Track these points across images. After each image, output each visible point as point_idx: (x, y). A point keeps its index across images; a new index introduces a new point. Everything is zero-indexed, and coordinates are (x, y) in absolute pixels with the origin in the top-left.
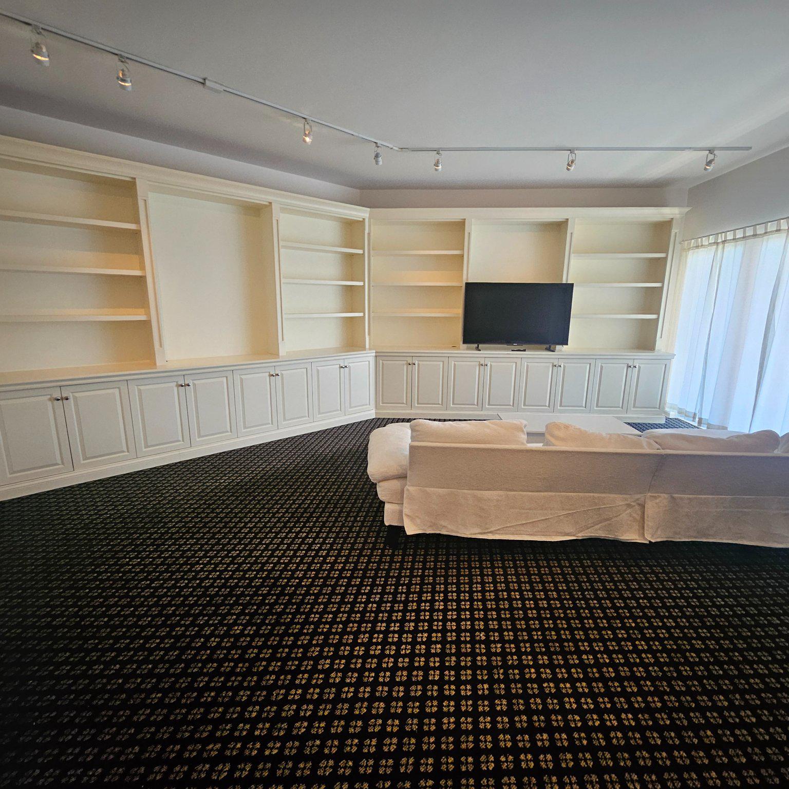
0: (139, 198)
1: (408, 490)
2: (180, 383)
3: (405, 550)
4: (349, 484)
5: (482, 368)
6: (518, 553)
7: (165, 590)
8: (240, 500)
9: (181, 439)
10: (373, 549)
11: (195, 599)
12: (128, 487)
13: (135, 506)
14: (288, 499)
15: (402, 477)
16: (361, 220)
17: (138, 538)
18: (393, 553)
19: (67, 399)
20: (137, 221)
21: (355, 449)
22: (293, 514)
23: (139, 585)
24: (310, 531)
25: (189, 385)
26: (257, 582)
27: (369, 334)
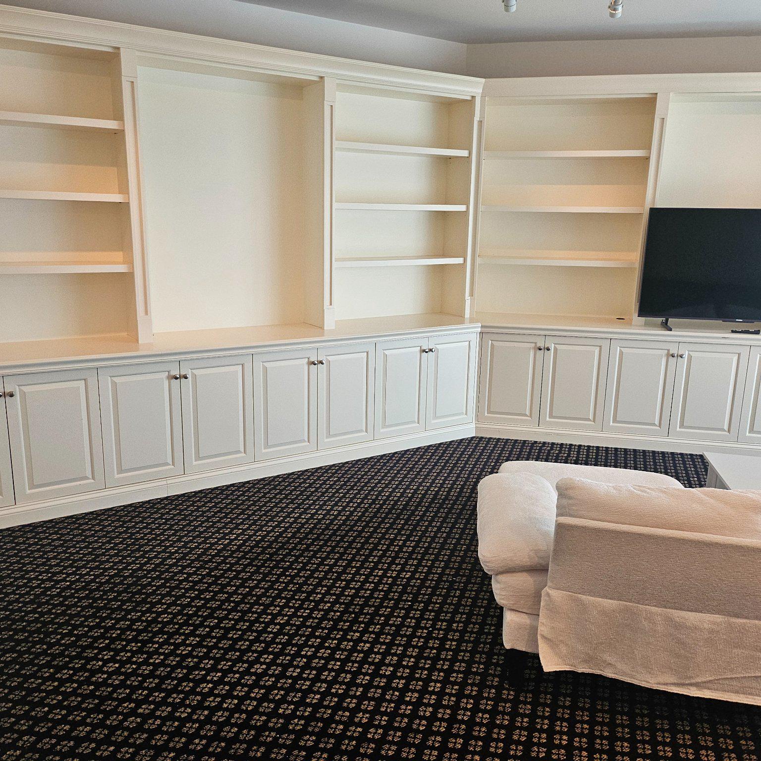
0: (123, 78)
1: (548, 595)
2: (173, 373)
3: (536, 694)
4: (436, 559)
5: (672, 361)
6: (742, 725)
7: (158, 722)
8: (263, 573)
9: (170, 461)
10: (482, 686)
11: (204, 742)
12: (93, 535)
13: (105, 570)
14: (338, 579)
15: (539, 569)
16: (469, 98)
17: (113, 627)
18: (517, 696)
19: (12, 395)
20: (118, 116)
21: (443, 494)
22: (348, 605)
23: (120, 709)
24: (376, 641)
25: (186, 378)
26: (297, 724)
27: (472, 294)
